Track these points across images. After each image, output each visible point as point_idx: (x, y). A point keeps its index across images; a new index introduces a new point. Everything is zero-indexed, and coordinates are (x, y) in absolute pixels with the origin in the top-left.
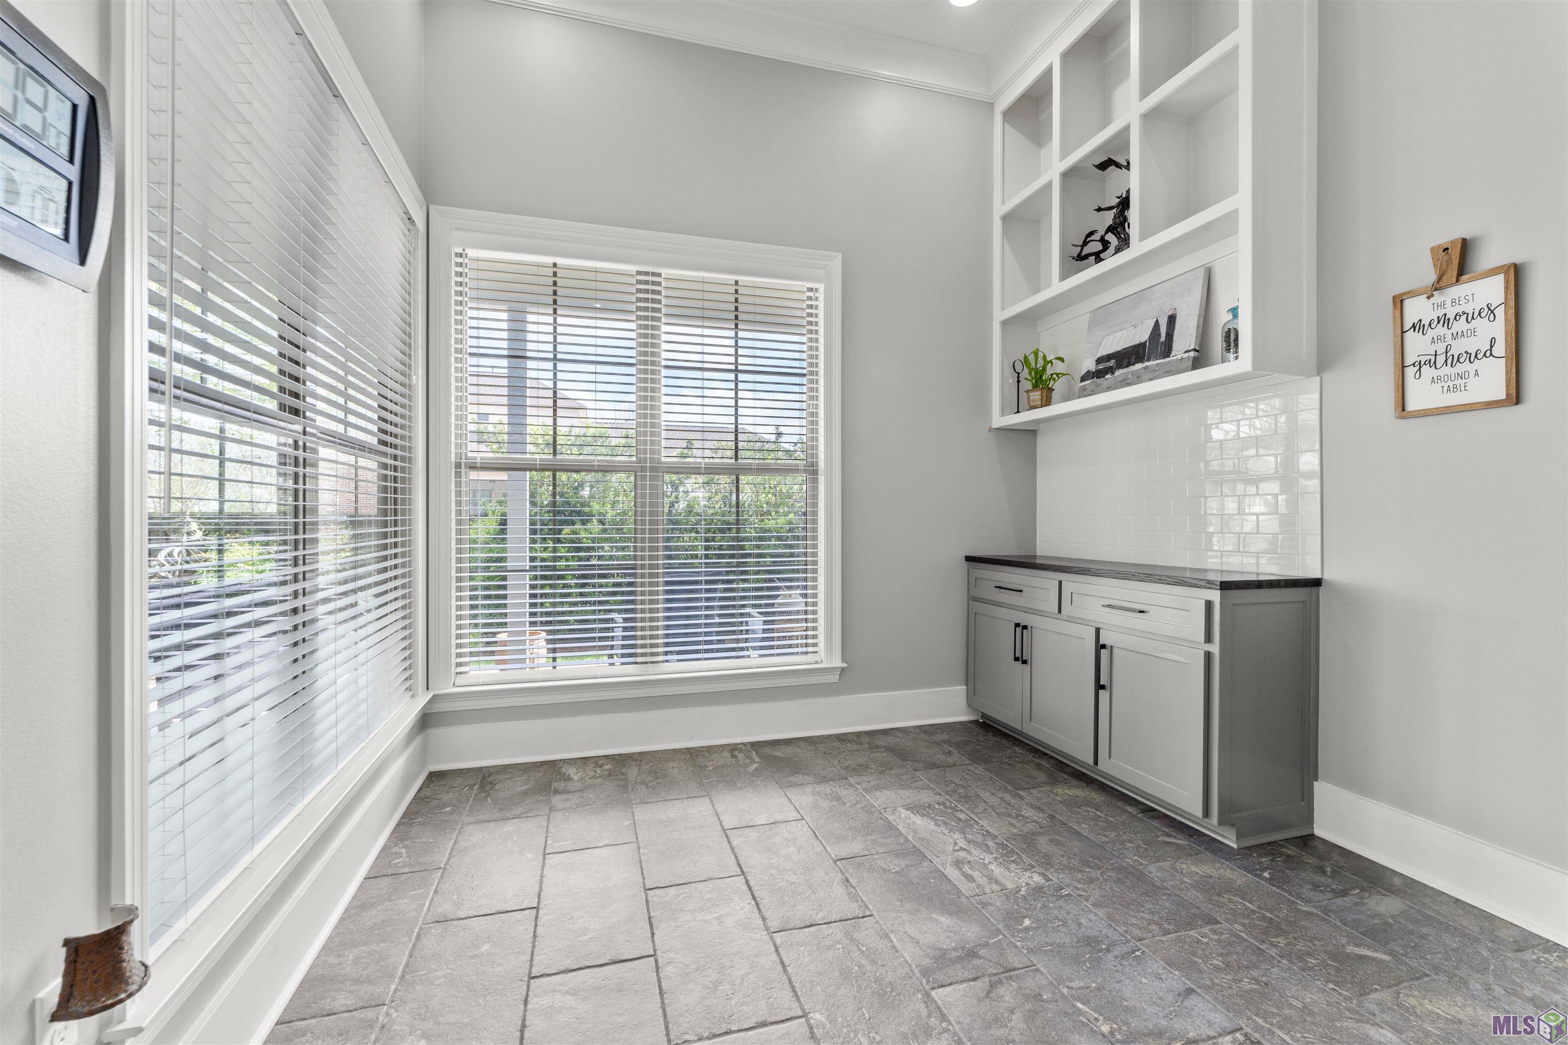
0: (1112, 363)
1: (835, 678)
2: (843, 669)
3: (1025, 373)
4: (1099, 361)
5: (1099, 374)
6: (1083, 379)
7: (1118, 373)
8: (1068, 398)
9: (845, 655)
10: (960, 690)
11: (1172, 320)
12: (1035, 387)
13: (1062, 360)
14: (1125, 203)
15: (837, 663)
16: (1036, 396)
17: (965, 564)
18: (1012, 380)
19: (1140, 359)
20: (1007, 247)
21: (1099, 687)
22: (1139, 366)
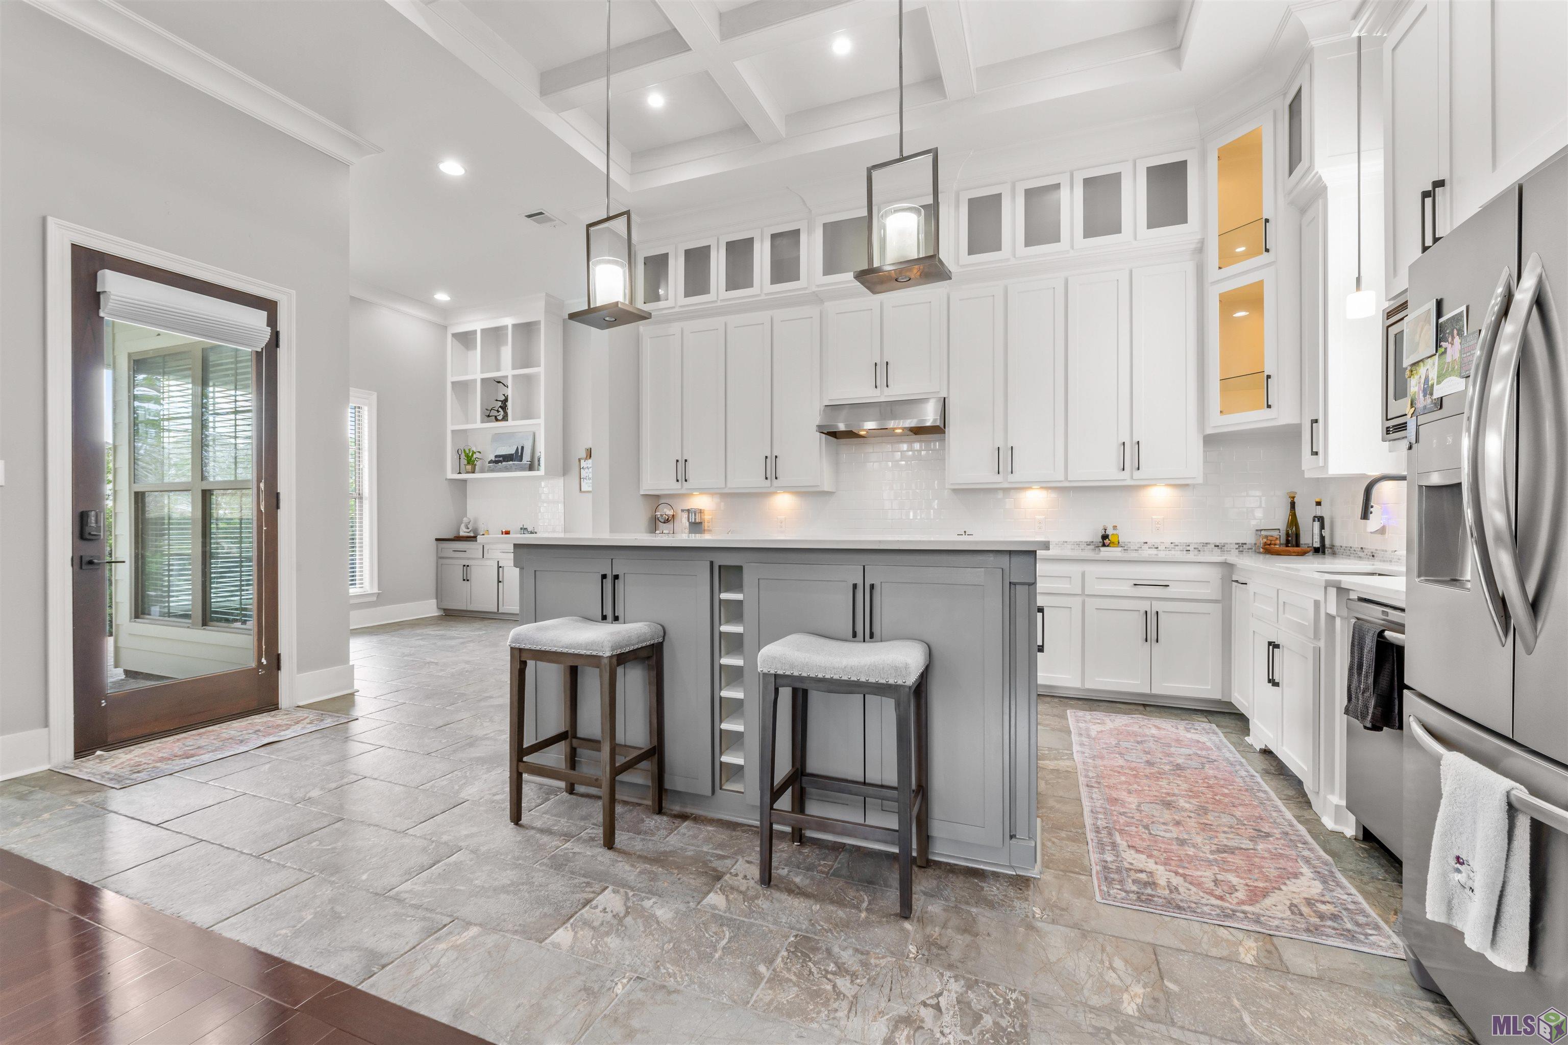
0: (501, 459)
1: (375, 599)
2: (379, 593)
3: (463, 456)
4: (496, 456)
5: (496, 462)
6: (489, 463)
7: (504, 463)
8: (482, 471)
9: (380, 586)
10: (435, 601)
11: (523, 448)
12: (468, 463)
13: (480, 452)
14: (506, 400)
15: (376, 590)
16: (469, 467)
17: (435, 542)
18: (457, 457)
19: (512, 460)
20: (454, 396)
21: (499, 582)
22: (511, 463)
